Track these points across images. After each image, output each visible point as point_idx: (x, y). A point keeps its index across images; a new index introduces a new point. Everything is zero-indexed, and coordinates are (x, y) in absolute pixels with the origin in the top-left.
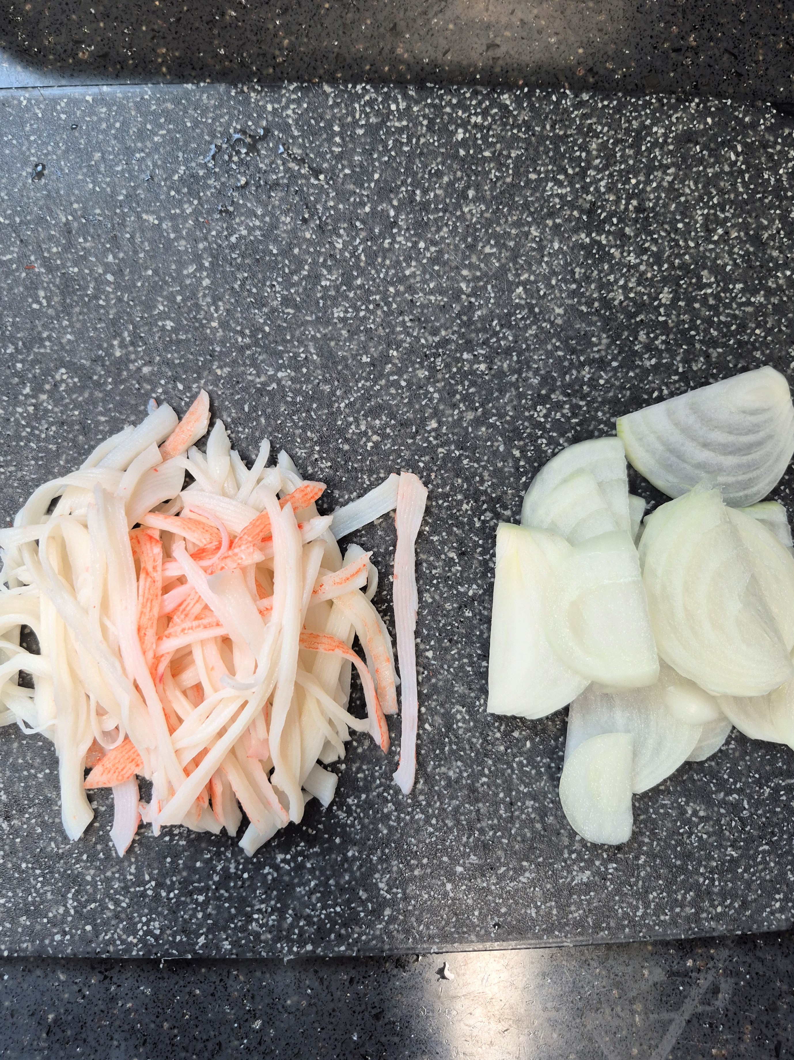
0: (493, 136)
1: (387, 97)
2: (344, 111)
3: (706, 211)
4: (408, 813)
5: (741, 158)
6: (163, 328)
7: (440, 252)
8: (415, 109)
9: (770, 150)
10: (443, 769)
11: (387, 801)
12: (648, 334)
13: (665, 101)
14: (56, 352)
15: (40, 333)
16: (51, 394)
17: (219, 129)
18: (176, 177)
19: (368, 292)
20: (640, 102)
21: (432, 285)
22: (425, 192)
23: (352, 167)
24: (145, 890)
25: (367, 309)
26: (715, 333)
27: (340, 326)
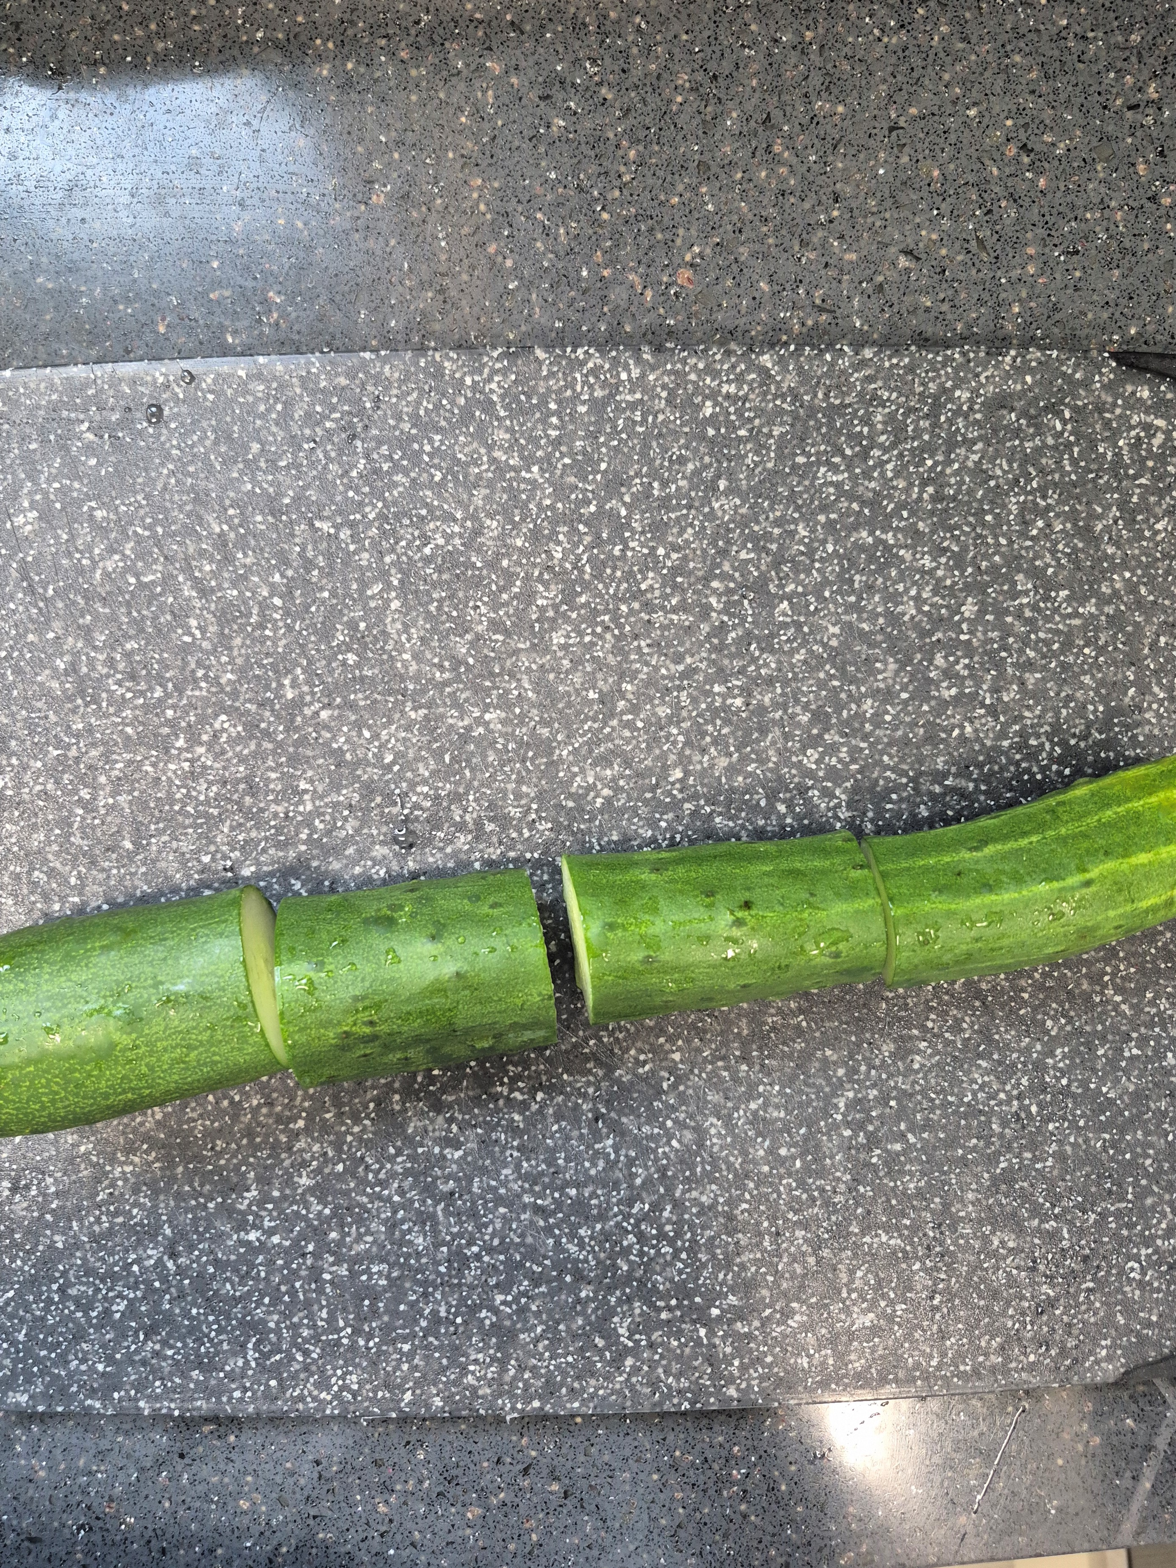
0: (750, 409)
1: (615, 362)
2: (562, 383)
3: (1022, 498)
4: (653, 1247)
5: (1069, 427)
6: (344, 663)
7: (685, 558)
8: (651, 378)
9: (1107, 415)
10: (694, 1194)
11: (628, 1232)
12: (946, 657)
13: (972, 355)
14: (214, 694)
15: (193, 672)
16: (210, 746)
17: (405, 409)
18: (354, 474)
19: (595, 612)
20: (939, 359)
21: (674, 602)
22: (665, 484)
23: (572, 454)
24: (340, 1338)
25: (593, 633)
26: (1031, 654)
27: (560, 654)
